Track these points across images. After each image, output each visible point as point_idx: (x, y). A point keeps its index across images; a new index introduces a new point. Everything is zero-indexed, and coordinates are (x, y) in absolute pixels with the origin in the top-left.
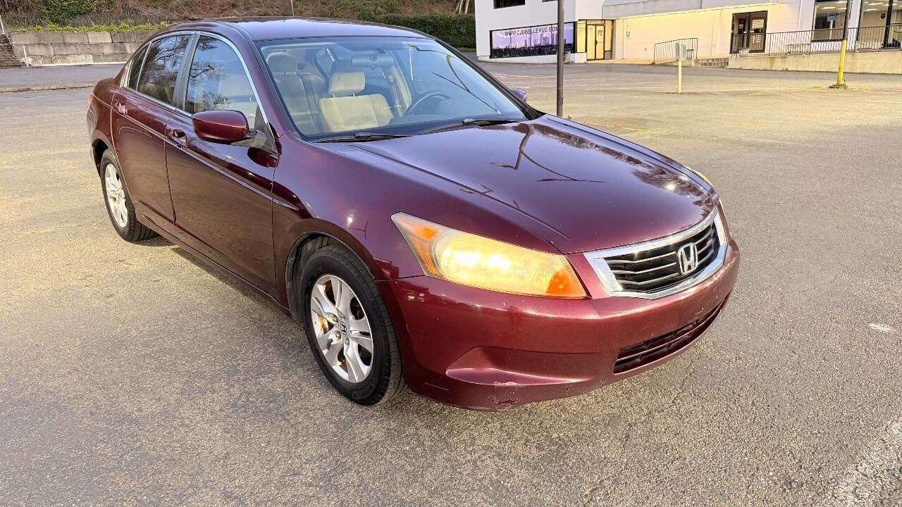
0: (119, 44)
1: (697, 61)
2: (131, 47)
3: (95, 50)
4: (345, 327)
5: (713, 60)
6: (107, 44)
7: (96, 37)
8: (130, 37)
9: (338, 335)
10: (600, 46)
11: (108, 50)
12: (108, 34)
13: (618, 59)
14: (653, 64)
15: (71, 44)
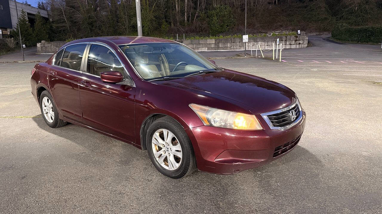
0: (217, 44)
2: (221, 45)
3: (209, 46)
4: (168, 149)
6: (213, 43)
7: (210, 41)
8: (221, 41)
9: (165, 152)
11: (213, 46)
12: (214, 40)
15: (201, 44)
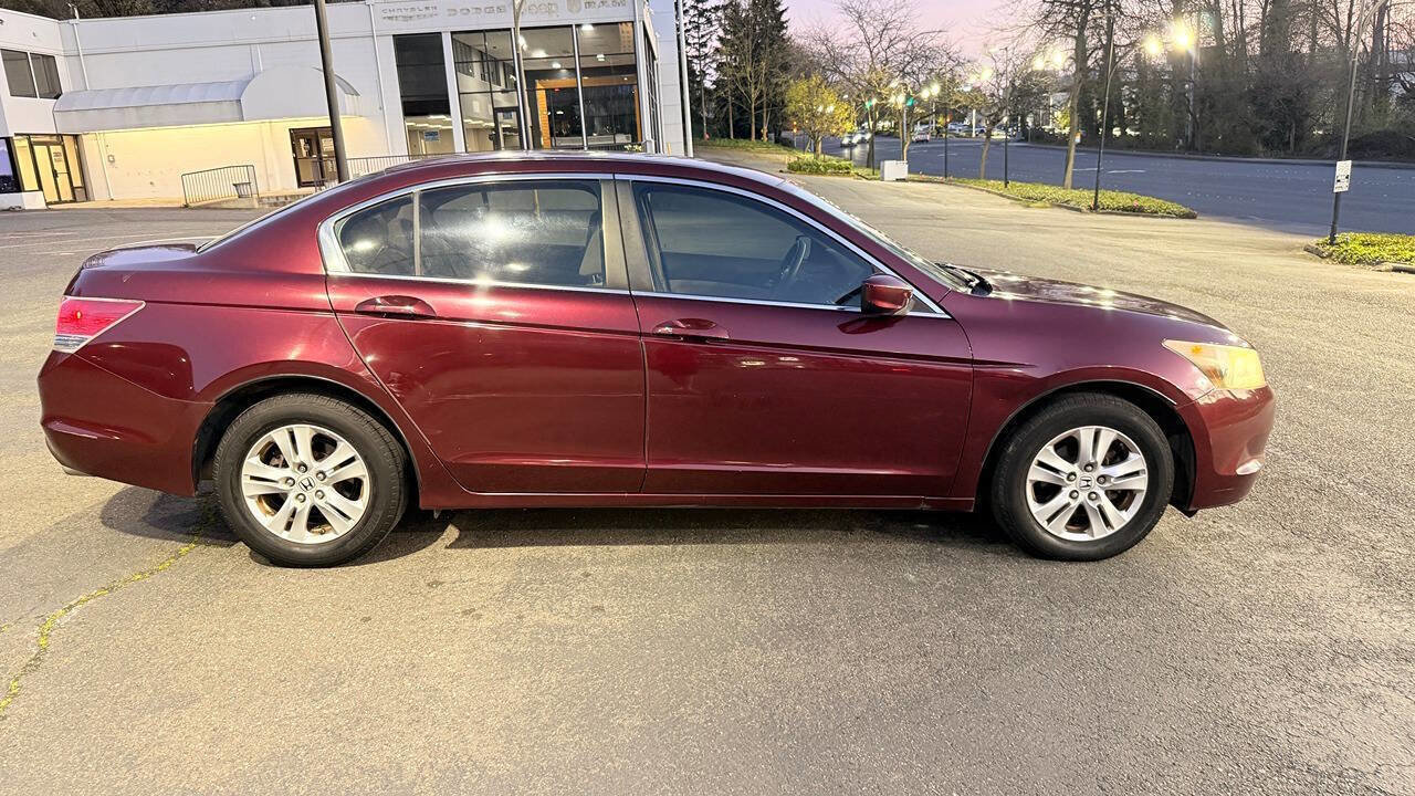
1: (260, 200)
5: (277, 198)
10: (63, 179)
13: (100, 199)
14: (186, 206)
